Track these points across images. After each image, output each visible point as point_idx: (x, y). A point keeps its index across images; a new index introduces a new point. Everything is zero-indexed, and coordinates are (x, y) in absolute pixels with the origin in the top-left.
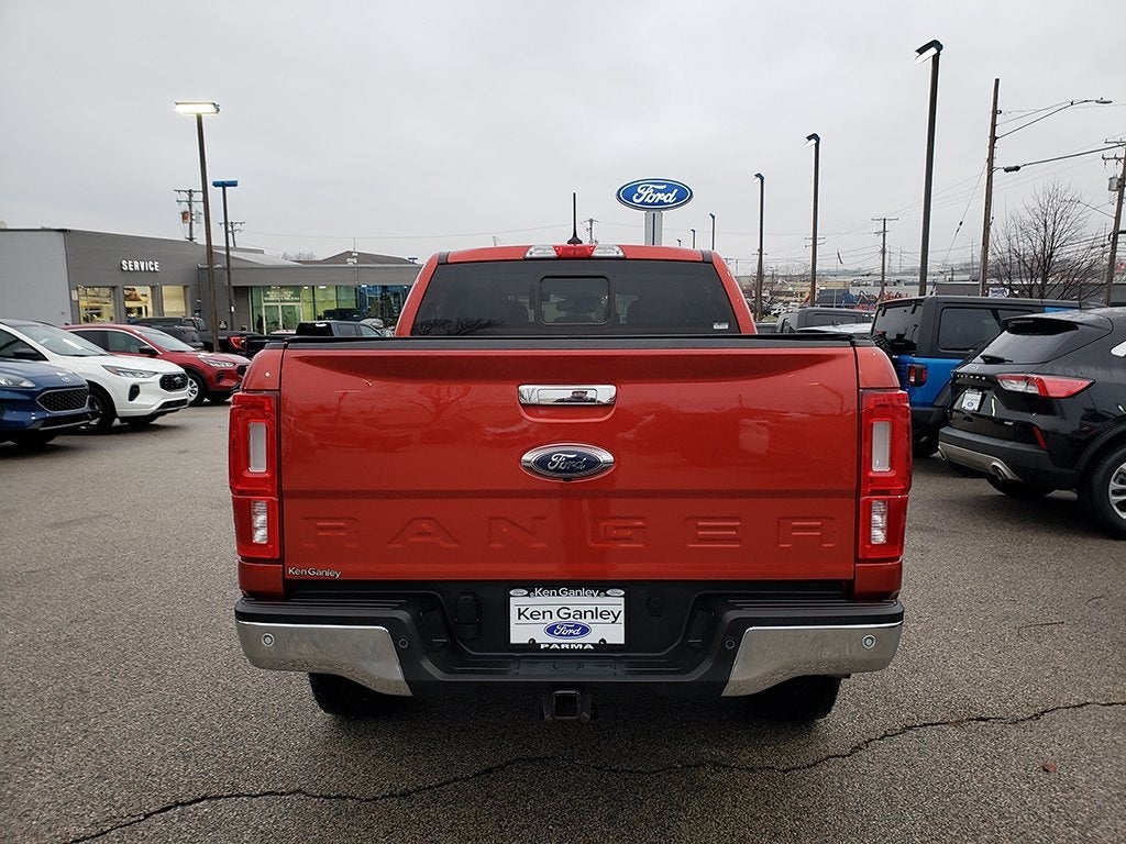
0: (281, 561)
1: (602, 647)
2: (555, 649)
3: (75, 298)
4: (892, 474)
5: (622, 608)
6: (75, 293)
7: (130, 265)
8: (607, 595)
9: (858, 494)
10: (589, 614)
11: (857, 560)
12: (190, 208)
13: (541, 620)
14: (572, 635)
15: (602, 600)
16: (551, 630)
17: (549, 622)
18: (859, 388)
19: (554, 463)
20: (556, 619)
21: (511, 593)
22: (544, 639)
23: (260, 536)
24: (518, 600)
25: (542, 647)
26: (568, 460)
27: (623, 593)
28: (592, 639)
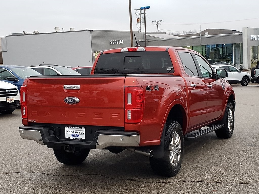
0: (27, 119)
1: (81, 140)
2: (73, 139)
3: (94, 55)
4: (132, 104)
5: (84, 131)
6: (94, 54)
7: (113, 42)
8: (82, 129)
9: (125, 109)
10: (79, 132)
11: (125, 123)
12: (140, 16)
13: (71, 133)
14: (76, 137)
15: (81, 130)
16: (72, 135)
17: (72, 134)
18: (124, 86)
19: (68, 101)
20: (73, 133)
21: (65, 127)
22: (71, 137)
23: (24, 114)
24: (67, 129)
25: (71, 139)
26: (70, 100)
27: (84, 128)
28: (79, 138)
